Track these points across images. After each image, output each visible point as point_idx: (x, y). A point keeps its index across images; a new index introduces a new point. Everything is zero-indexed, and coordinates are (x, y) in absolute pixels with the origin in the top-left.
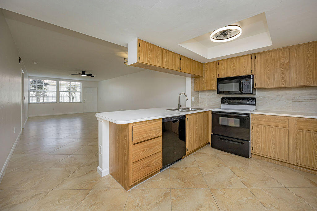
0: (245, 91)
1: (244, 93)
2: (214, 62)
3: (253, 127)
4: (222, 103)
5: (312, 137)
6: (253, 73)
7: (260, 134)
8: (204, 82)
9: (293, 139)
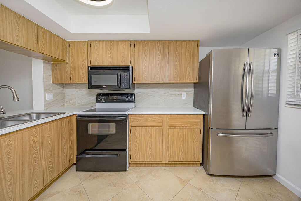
0: (123, 86)
1: (122, 89)
2: (84, 41)
3: (131, 130)
4: (98, 101)
5: (179, 132)
6: (132, 65)
7: (138, 137)
8: (69, 69)
9: (166, 137)
